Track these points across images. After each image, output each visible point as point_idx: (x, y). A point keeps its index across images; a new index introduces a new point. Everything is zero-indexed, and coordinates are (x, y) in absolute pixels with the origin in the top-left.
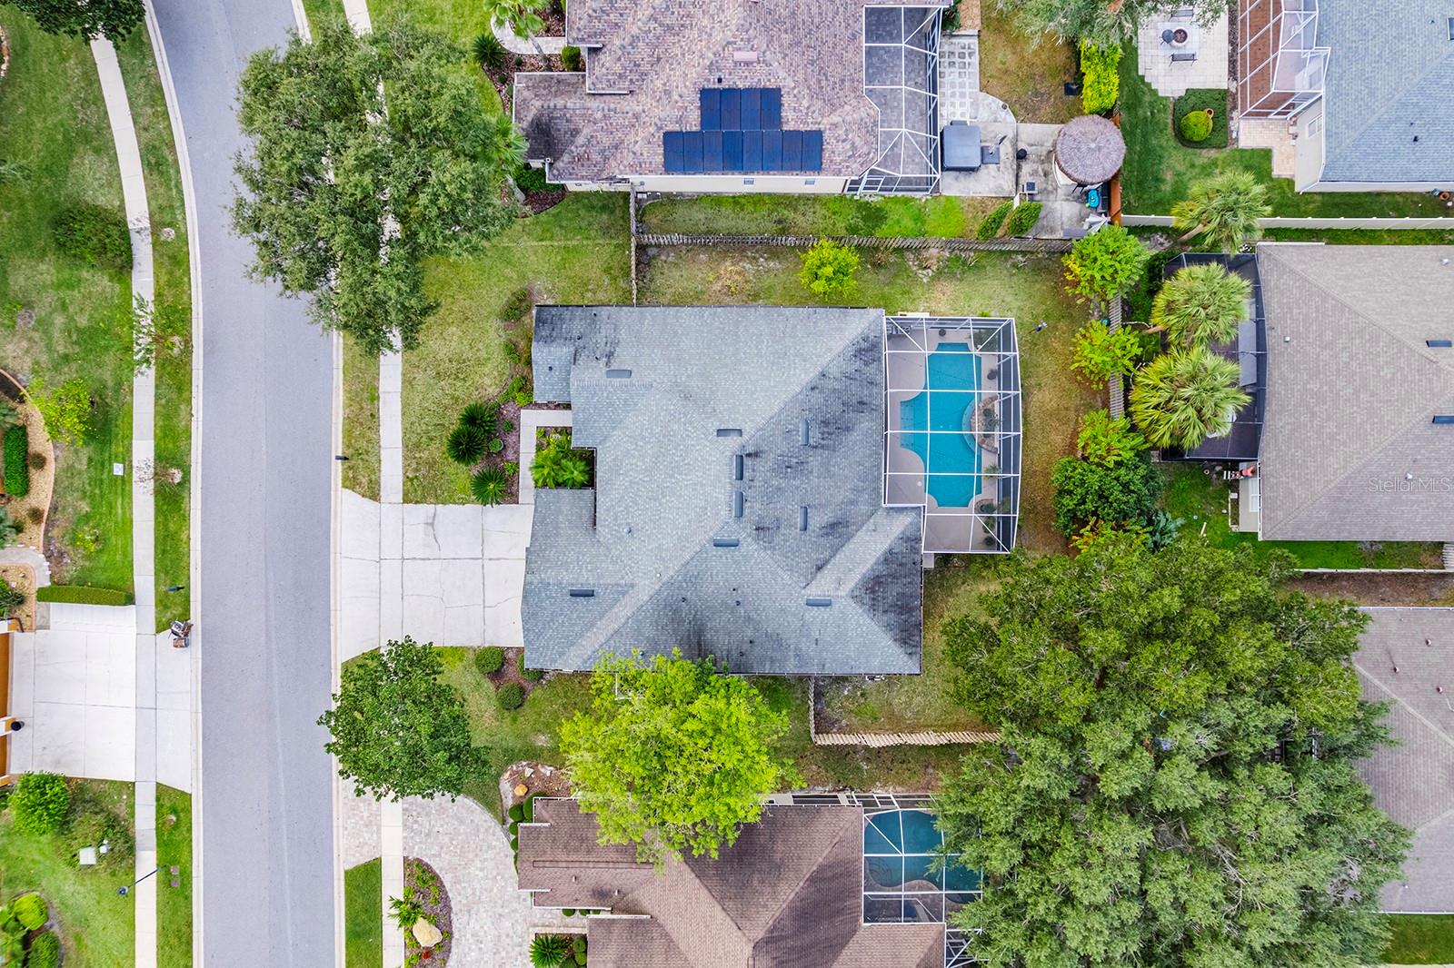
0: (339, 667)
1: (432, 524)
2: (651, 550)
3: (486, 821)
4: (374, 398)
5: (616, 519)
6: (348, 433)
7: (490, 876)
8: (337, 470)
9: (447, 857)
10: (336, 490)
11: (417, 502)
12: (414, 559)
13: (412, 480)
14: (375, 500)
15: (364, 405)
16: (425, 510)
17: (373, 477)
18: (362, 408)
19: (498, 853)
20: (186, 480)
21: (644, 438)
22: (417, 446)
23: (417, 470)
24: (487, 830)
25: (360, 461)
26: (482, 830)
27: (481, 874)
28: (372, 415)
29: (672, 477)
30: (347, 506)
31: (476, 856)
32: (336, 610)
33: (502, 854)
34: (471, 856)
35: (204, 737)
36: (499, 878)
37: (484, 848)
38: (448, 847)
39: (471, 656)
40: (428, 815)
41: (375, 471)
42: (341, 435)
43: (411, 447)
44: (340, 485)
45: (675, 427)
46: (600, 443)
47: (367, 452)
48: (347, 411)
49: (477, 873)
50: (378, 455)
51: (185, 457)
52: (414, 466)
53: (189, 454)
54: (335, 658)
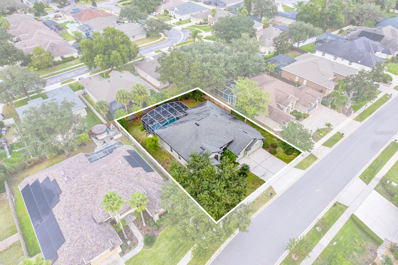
1: (263, 175)
4: (254, 202)
6: (266, 201)
8: (275, 197)
10: (279, 195)
11: (263, 180)
12: (273, 173)
14: (272, 187)
15: (257, 203)
16: (262, 178)
17: (268, 190)
20: (316, 226)
22: (253, 188)
23: (257, 185)
28: (257, 200)
30: (279, 190)
32: (298, 178)
35: (348, 182)
39: (276, 155)
41: (266, 191)
42: (268, 202)
44: (277, 195)
47: (265, 195)
51: (313, 230)
52: (257, 186)
53: (311, 230)
54: (305, 172)
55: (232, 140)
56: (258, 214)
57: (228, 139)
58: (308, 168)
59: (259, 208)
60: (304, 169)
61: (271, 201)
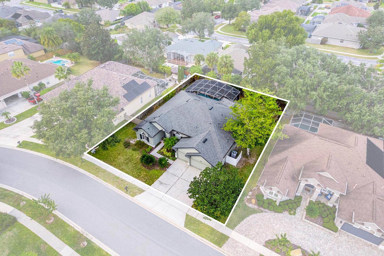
0: (185, 228)
1: (161, 183)
2: (204, 124)
3: (260, 215)
4: (118, 178)
5: (192, 131)
6: (120, 188)
7: (280, 224)
8: (127, 196)
9: (268, 232)
11: (153, 183)
12: (167, 191)
13: (146, 181)
14: (144, 191)
16: (156, 183)
18: (118, 182)
19: (272, 217)
21: (178, 117)
23: (145, 179)
24: (263, 217)
25: (131, 189)
26: (262, 218)
27: (278, 226)
28: (122, 181)
29: (190, 113)
30: (139, 199)
31: (271, 224)
33: (273, 217)
34: (270, 225)
36: (281, 221)
37: (269, 220)
38: (265, 230)
40: (250, 230)
41: (136, 187)
42: (120, 190)
43: (138, 177)
44: (132, 198)
45: (180, 109)
46: (172, 128)
48: (115, 185)
49: (277, 226)
50: (133, 184)
52: (143, 179)
54: (181, 228)
55: (191, 136)
56: (103, 183)
57: (188, 132)
58: (192, 232)
59: (109, 183)
60: (186, 226)
61: (122, 193)
